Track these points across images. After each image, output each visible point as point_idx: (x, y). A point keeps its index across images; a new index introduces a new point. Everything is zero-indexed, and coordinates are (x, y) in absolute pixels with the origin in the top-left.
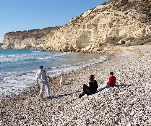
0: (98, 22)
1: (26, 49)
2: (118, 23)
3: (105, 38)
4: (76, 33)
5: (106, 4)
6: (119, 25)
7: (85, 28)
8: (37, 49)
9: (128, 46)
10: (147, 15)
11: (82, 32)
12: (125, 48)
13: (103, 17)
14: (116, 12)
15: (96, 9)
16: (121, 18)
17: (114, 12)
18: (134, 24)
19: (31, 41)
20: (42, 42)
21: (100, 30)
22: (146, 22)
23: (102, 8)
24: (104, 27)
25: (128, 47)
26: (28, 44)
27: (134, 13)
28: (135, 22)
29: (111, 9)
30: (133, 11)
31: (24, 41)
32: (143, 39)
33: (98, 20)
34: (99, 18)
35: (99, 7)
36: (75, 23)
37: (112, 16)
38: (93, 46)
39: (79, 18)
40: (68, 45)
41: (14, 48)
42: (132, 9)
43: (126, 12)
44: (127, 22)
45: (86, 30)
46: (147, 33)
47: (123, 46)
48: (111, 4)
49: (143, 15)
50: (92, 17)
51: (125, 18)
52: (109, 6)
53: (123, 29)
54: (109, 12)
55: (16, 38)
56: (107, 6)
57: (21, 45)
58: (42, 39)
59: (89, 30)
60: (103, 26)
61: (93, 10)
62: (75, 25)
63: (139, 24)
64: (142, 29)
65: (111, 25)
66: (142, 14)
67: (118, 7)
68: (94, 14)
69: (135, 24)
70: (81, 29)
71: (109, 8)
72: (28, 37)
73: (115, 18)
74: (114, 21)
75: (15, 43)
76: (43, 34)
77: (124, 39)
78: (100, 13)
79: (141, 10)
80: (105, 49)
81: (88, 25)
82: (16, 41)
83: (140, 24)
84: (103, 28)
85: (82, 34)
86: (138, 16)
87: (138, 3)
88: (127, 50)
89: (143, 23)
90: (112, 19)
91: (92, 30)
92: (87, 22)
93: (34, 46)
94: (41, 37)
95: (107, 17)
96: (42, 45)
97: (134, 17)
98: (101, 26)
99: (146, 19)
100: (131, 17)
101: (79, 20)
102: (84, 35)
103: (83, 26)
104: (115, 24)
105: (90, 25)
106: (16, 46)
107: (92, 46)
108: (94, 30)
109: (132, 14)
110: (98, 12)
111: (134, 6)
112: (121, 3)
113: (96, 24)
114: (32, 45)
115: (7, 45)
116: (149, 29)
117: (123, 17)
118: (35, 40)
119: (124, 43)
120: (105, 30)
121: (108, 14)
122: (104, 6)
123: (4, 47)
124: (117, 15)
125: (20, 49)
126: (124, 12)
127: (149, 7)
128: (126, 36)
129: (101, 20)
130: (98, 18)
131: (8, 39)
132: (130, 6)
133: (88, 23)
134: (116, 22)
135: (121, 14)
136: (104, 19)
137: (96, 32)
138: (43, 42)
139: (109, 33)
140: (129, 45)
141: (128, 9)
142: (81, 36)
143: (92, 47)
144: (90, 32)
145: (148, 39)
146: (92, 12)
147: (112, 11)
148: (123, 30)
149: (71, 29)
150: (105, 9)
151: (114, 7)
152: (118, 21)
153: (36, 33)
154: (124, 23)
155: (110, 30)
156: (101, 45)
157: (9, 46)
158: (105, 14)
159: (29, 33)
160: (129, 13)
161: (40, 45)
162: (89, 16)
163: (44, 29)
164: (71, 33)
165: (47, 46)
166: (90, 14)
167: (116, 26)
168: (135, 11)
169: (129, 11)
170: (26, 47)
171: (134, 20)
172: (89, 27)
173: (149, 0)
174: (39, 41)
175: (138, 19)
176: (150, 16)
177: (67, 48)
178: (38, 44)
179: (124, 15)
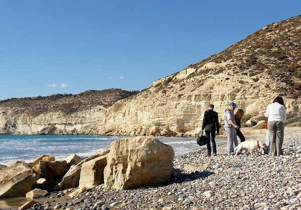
0: (212, 91)
1: (43, 134)
2: (244, 95)
4: (176, 107)
5: (221, 62)
6: (246, 96)
7: (190, 99)
8: (68, 134)
9: (262, 128)
10: (287, 83)
11: (186, 106)
12: (258, 131)
13: (219, 84)
14: (240, 77)
15: (203, 68)
16: (248, 86)
17: (236, 76)
18: (268, 96)
19: (55, 118)
20: (79, 121)
21: (215, 103)
22: (285, 94)
23: (216, 69)
24: (222, 99)
25: (263, 130)
26: (49, 124)
27: (267, 80)
28: (269, 93)
29: (231, 71)
30: (266, 77)
31: (39, 117)
33: (212, 88)
34: (214, 85)
35: (209, 65)
36: (166, 89)
37: (233, 83)
39: (170, 80)
40: (159, 126)
41: (16, 133)
42: (264, 74)
43: (255, 77)
44: (257, 94)
45: (193, 103)
46: (288, 111)
47: (255, 128)
48: (231, 63)
49: (282, 84)
50: (201, 83)
51: (254, 88)
52: (227, 66)
53: (252, 103)
54: (229, 77)
55: (23, 111)
56: (223, 64)
57: (33, 125)
58: (79, 114)
59: (198, 104)
60: (220, 97)
61: (199, 70)
62: (165, 92)
65: (233, 96)
66: (279, 82)
67: (241, 68)
68: (201, 76)
69: (270, 97)
70: (183, 102)
71: (227, 68)
72: (47, 109)
73: (239, 87)
74: (238, 91)
75: (19, 122)
76: (80, 104)
77: (254, 118)
78: (212, 76)
79: (278, 76)
81: (196, 96)
82: (22, 117)
84: (221, 102)
85: (187, 109)
86: (274, 84)
87: (273, 64)
89: (282, 95)
90: (234, 87)
91: (202, 103)
92: (194, 90)
94: (76, 110)
95: (227, 85)
96: (78, 127)
97: (267, 86)
98: (217, 97)
99: (285, 89)
100: (263, 86)
101: (171, 84)
102: (189, 110)
103: (188, 97)
104: (239, 95)
105: (199, 95)
106: (21, 128)
108: (206, 103)
109: (265, 81)
110: (209, 74)
111: (267, 67)
112: (247, 61)
113: (209, 94)
114: (56, 126)
115: (3, 126)
116: (291, 105)
117: (252, 85)
118: (64, 116)
119: (254, 123)
120: (224, 104)
121: (227, 79)
122: (218, 64)
124: (242, 82)
125: (29, 133)
126: (252, 77)
127: (289, 71)
128: (257, 113)
129: (216, 88)
130: (212, 85)
131: (3, 113)
132: (261, 67)
133: (196, 92)
134: (241, 92)
135: (248, 80)
136: (221, 86)
138: (81, 121)
141: (258, 73)
142: (184, 112)
144: (199, 106)
145: (290, 119)
146: (196, 72)
147: (233, 74)
148: (251, 105)
149: (165, 100)
150: (221, 70)
151: (235, 68)
152: (244, 91)
153: (67, 101)
154: (253, 94)
157: (5, 129)
158: (222, 79)
159: (49, 102)
160: (261, 80)
161: (74, 126)
162: (192, 79)
163: (82, 94)
164: (166, 106)
165: (108, 127)
166: (192, 75)
167: (241, 99)
168: (268, 77)
169: (259, 75)
170: (44, 129)
171: (268, 91)
172: (197, 98)
173: (290, 59)
174: (73, 118)
175: (274, 90)
176: (292, 85)
177: (158, 131)
178: (70, 124)
179: (253, 83)
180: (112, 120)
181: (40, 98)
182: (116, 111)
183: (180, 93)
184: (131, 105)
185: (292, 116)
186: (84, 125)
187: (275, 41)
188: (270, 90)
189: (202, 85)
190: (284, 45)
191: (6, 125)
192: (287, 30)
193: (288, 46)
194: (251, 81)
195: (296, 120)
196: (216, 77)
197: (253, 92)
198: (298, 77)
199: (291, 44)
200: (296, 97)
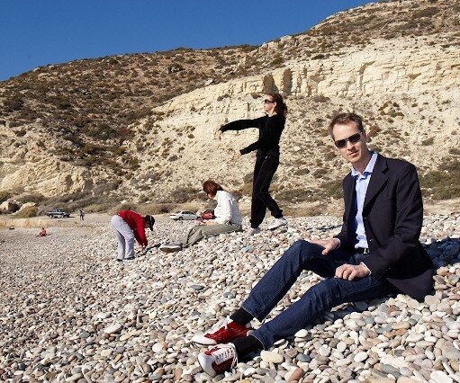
6: (2, 160)
9: (30, 216)
10: (74, 143)
12: (20, 222)
16: (6, 142)
18: (42, 161)
22: (72, 159)
25: (32, 220)
27: (40, 134)
28: (44, 156)
30: (39, 129)
32: (66, 201)
42: (35, 125)
43: (19, 129)
44: (23, 156)
46: (75, 187)
47: (17, 216)
49: (65, 142)
51: (18, 145)
53: (13, 171)
63: (55, 163)
64: (64, 175)
66: (61, 138)
69: (45, 162)
77: (15, 199)
79: (58, 131)
83: (58, 164)
86: (53, 142)
87: (50, 112)
88: (28, 225)
89: (65, 160)
97: (41, 144)
99: (71, 151)
100: (34, 144)
109: (37, 136)
111: (41, 116)
112: (6, 104)
116: (80, 178)
117: (13, 141)
119: (14, 208)
126: (14, 129)
127: (77, 125)
128: (21, 190)
132: (30, 116)
135: (6, 134)
140: (33, 214)
141: (24, 122)
145: (81, 200)
148: (12, 176)
154: (14, 157)
160: (29, 133)
168: (43, 130)
169: (27, 127)
171: (43, 152)
173: (77, 109)
175: (52, 151)
176: (82, 146)
179: (16, 138)
185: (82, 196)
187: (52, 84)
188: (46, 152)
190: (65, 90)
192: (69, 73)
193: (72, 92)
194: (12, 135)
195: (91, 202)
197: (14, 153)
198: (90, 136)
199: (76, 91)
200: (89, 165)
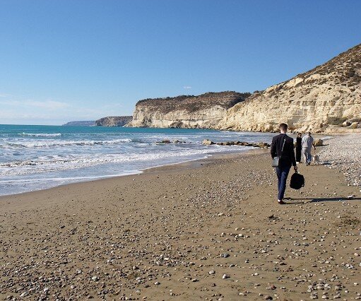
0: (317, 98)
1: (173, 128)
2: (342, 102)
3: (325, 118)
4: (287, 110)
5: (325, 74)
6: (344, 103)
7: (299, 105)
8: (192, 128)
11: (295, 110)
12: (351, 130)
13: (323, 93)
14: (340, 88)
15: (309, 79)
16: (346, 95)
17: (336, 86)
19: (182, 115)
20: (201, 118)
21: (319, 108)
23: (320, 80)
24: (325, 105)
25: (355, 130)
26: (177, 120)
29: (333, 82)
31: (169, 114)
33: (316, 96)
34: (318, 94)
35: (315, 76)
37: (334, 92)
38: (311, 127)
39: (281, 87)
40: (273, 124)
41: (151, 127)
44: (353, 101)
45: (301, 107)
47: (349, 128)
48: (333, 75)
50: (308, 91)
51: (351, 96)
52: (329, 78)
53: (349, 108)
54: (331, 87)
55: (156, 109)
56: (327, 76)
57: (164, 120)
58: (201, 112)
59: (304, 108)
60: (323, 104)
61: (306, 80)
62: (277, 97)
65: (333, 103)
67: (342, 80)
68: (308, 85)
70: (293, 106)
71: (330, 80)
72: (175, 108)
73: (339, 95)
74: (338, 98)
75: (154, 117)
76: (202, 104)
77: (349, 121)
78: (318, 86)
80: (328, 131)
82: (156, 114)
84: (323, 107)
88: (354, 132)
90: (334, 96)
91: (308, 108)
92: (302, 97)
93: (187, 123)
94: (198, 109)
95: (329, 93)
96: (200, 123)
98: (320, 103)
100: (358, 95)
101: (282, 91)
102: (297, 113)
103: (297, 103)
104: (338, 102)
105: (306, 101)
107: (308, 126)
108: (311, 107)
110: (314, 84)
112: (346, 74)
113: (314, 100)
114: (183, 121)
115: (141, 120)
117: (349, 94)
118: (189, 113)
119: (349, 124)
120: (326, 109)
121: (330, 89)
122: (322, 76)
123: (136, 123)
124: (341, 92)
125: (162, 127)
126: (350, 88)
128: (352, 116)
129: (320, 96)
130: (316, 94)
131: (142, 110)
133: (304, 99)
134: (340, 99)
135: (346, 90)
136: (324, 95)
137: (313, 111)
139: (330, 113)
140: (356, 127)
141: (355, 84)
142: (294, 114)
143: (309, 129)
144: (306, 110)
146: (303, 81)
147: (334, 85)
148: (348, 110)
150: (325, 81)
151: (337, 80)
152: (343, 99)
153: (191, 101)
154: (350, 102)
155: (333, 109)
156: (322, 126)
157: (143, 123)
158: (325, 89)
159: (176, 102)
160: (357, 90)
161: (197, 122)
162: (300, 87)
163: (202, 96)
164: (279, 110)
165: (229, 124)
166: (300, 84)
167: (340, 105)
169: (356, 86)
170: (173, 124)
172: (305, 103)
174: (195, 115)
177: (271, 128)
178: (193, 120)
179: (351, 92)
180: (232, 118)
181: (168, 99)
182: (236, 111)
183: (291, 99)
184: (248, 108)
186: (205, 121)
189: (308, 93)
191: (144, 120)
194: (349, 91)
196: (320, 86)
197: (349, 100)
